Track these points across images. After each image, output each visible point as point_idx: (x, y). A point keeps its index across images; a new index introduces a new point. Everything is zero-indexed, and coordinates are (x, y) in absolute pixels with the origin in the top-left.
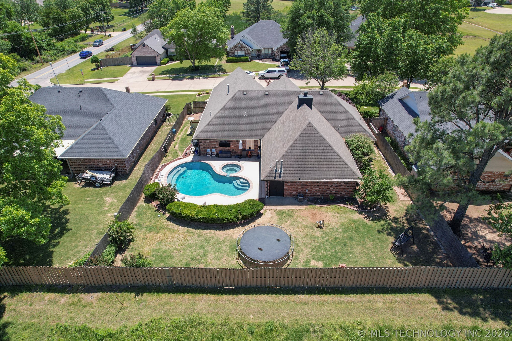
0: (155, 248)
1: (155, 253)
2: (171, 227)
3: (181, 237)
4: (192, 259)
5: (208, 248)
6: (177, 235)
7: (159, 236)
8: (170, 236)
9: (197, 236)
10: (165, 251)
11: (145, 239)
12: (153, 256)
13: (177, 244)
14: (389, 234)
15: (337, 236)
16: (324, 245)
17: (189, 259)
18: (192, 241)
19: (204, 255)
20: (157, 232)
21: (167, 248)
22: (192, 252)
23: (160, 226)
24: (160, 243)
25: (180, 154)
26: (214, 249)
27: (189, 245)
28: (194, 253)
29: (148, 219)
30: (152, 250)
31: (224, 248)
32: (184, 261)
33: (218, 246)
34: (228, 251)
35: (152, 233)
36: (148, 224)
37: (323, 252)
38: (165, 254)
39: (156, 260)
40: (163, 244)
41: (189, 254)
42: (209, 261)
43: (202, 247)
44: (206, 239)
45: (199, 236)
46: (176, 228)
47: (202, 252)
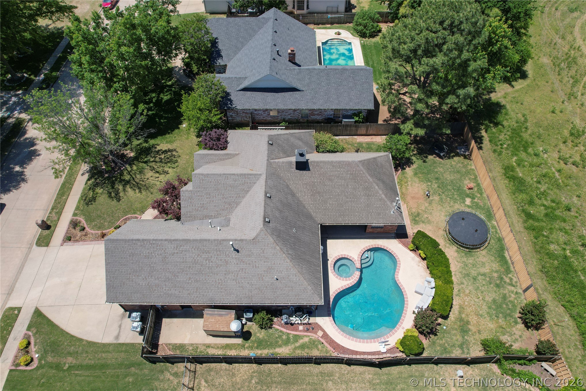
0: (488, 319)
1: (494, 317)
2: (457, 312)
3: (467, 299)
4: (490, 283)
5: (474, 273)
6: (466, 303)
7: (473, 319)
8: (468, 310)
9: (463, 286)
10: (490, 308)
11: (479, 332)
12: (497, 317)
13: (476, 300)
14: (426, 157)
15: (436, 185)
16: (448, 195)
17: (492, 285)
18: (470, 288)
19: (484, 275)
20: (468, 323)
21: (485, 307)
22: (484, 285)
23: (459, 323)
24: (481, 316)
25: (306, 340)
26: (474, 269)
27: (476, 290)
28: (484, 283)
29: (452, 339)
30: (492, 319)
31: (471, 261)
32: (495, 288)
33: (470, 266)
34: (473, 258)
35: (470, 327)
36: (458, 337)
37: (456, 196)
38: (493, 306)
39: (502, 313)
40: (481, 312)
41: (486, 287)
42: (488, 271)
43: (475, 279)
44: (464, 277)
45: (463, 283)
46: (457, 307)
47: (480, 277)
